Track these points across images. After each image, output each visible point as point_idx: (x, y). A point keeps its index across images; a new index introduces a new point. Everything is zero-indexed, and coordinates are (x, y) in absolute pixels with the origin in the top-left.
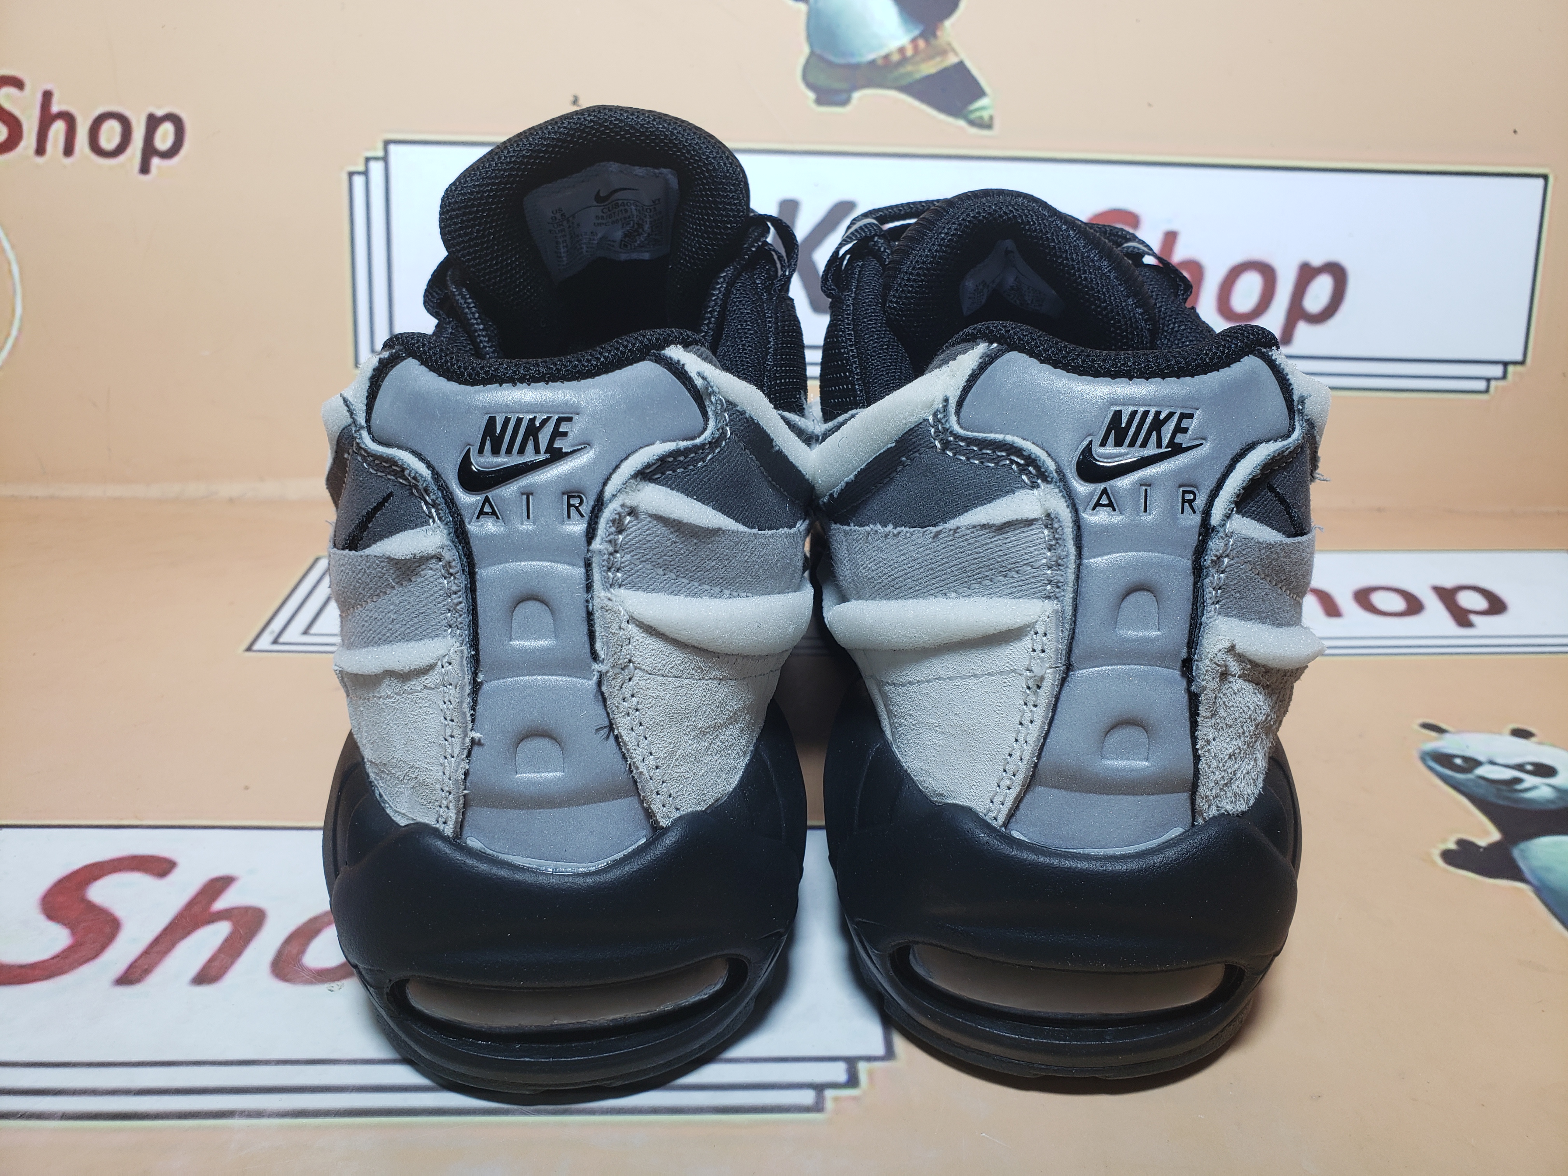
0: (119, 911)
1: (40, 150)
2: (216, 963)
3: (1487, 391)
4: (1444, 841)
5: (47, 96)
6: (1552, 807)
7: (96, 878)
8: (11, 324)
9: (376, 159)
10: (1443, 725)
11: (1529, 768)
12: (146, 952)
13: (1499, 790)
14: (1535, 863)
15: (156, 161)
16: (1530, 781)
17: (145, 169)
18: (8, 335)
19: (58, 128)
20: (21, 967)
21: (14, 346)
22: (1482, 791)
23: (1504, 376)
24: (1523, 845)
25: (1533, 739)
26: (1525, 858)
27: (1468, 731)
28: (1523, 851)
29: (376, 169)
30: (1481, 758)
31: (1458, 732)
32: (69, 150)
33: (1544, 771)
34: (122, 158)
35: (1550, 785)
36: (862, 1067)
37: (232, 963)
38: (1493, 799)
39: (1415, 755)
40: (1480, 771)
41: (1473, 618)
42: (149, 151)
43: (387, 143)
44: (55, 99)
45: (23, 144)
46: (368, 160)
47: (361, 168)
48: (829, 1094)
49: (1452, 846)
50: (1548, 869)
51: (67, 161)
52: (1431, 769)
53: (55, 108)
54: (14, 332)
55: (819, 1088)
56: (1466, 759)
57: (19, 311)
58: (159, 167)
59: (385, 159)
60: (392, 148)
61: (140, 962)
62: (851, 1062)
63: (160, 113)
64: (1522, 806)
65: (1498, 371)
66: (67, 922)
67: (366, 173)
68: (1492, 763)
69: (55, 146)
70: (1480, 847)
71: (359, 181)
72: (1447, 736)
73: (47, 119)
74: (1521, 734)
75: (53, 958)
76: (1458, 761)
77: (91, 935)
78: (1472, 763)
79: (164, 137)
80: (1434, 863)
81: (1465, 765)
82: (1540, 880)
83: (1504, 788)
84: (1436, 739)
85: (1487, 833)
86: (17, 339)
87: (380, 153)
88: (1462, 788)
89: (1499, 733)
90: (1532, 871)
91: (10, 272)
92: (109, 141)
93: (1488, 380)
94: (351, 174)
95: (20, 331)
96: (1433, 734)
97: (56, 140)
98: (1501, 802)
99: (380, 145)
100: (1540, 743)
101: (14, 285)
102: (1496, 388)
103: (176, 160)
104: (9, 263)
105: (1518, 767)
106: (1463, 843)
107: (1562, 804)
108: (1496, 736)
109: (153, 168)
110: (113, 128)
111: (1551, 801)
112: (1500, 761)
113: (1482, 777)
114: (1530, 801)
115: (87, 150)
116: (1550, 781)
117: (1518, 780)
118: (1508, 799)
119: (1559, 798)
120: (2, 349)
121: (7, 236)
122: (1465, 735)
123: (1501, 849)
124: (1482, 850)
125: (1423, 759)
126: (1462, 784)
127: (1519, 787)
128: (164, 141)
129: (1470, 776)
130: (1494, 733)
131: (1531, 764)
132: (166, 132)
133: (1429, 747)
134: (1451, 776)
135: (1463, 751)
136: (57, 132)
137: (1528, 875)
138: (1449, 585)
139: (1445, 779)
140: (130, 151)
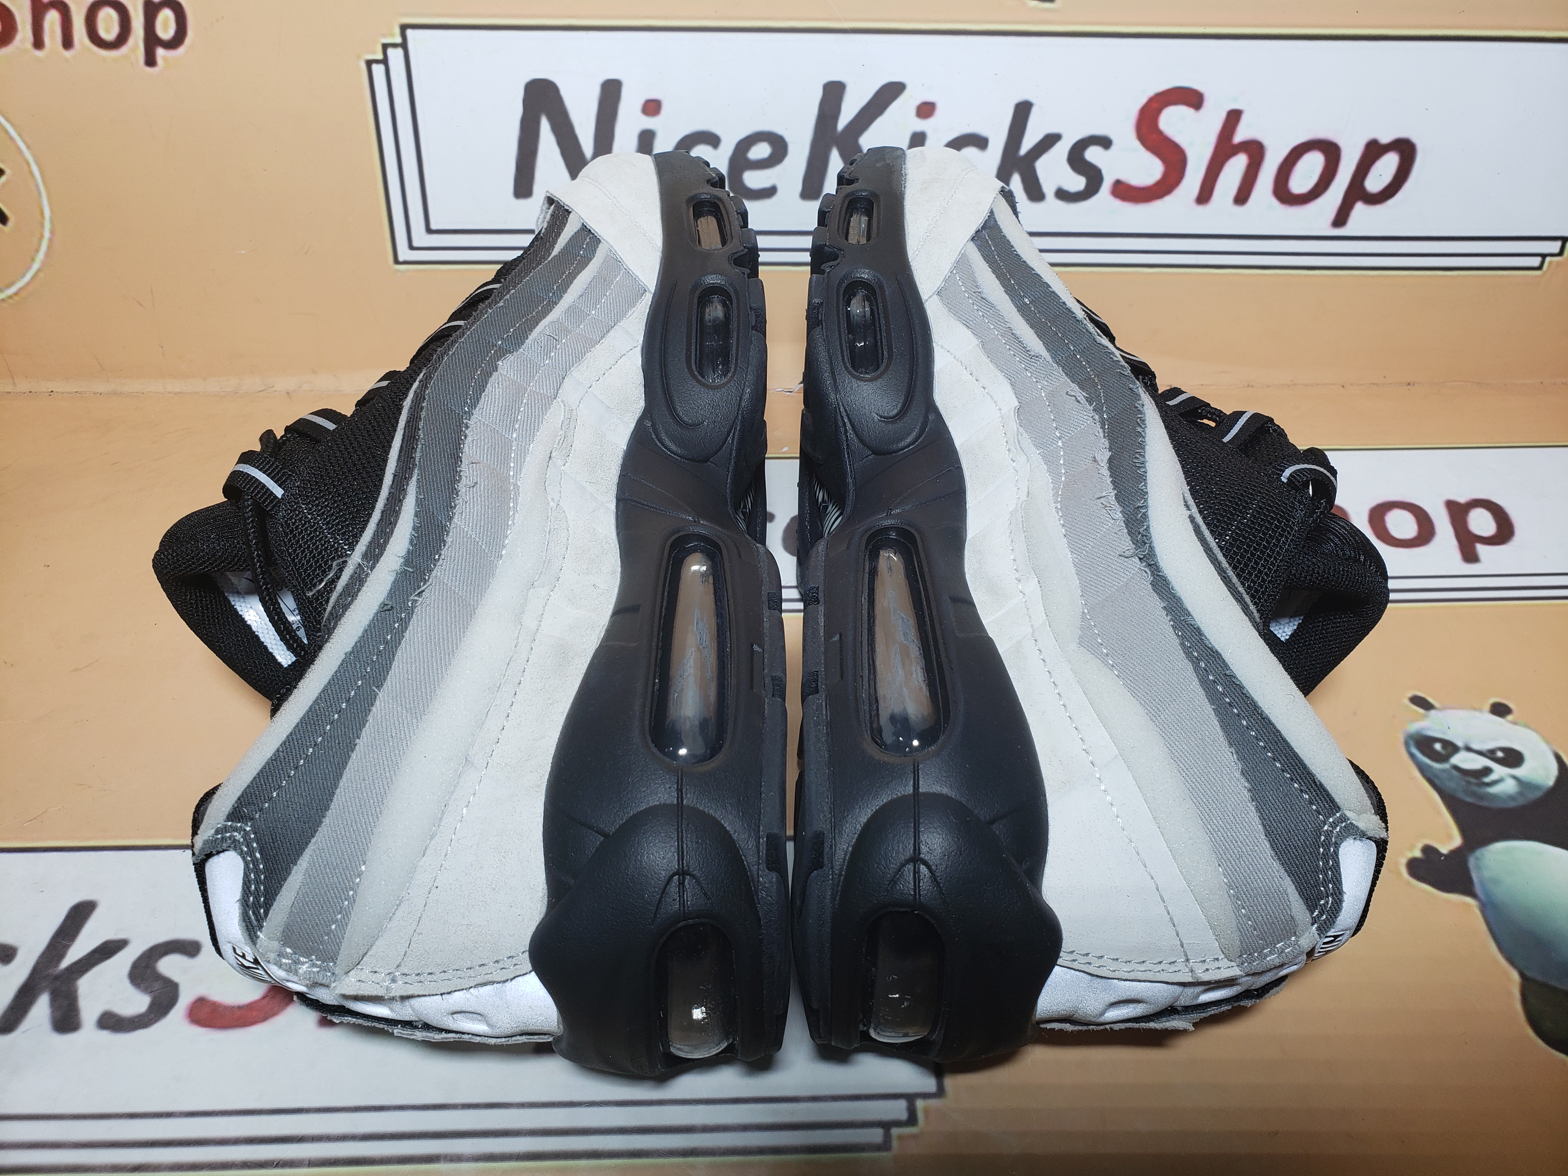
1: (38, 43)
3: (1540, 268)
4: (1412, 847)
6: (1512, 804)
8: (42, 225)
9: (394, 45)
10: (1431, 700)
11: (1500, 754)
13: (1469, 783)
14: (1486, 874)
15: (160, 52)
16: (1499, 771)
17: (150, 61)
18: (42, 236)
19: (52, 19)
21: (49, 247)
22: (1455, 785)
23: (1561, 253)
24: (1478, 853)
25: (1510, 717)
26: (1479, 868)
27: (1453, 708)
28: (1477, 859)
29: (396, 56)
30: (1460, 743)
31: (1444, 708)
32: (68, 42)
33: (1512, 758)
34: (124, 50)
35: (1514, 777)
36: (920, 1104)
38: (1461, 795)
39: (1401, 738)
40: (1458, 759)
41: (1481, 548)
42: (152, 41)
43: (404, 28)
45: (18, 36)
46: (385, 47)
47: (380, 56)
48: (895, 1131)
49: (1418, 854)
50: (1496, 881)
51: (68, 54)
52: (1412, 756)
54: (47, 234)
55: (886, 1126)
56: (1446, 743)
57: (47, 213)
58: (165, 59)
59: (404, 45)
60: (410, 33)
62: (910, 1098)
64: (1485, 804)
65: (1555, 247)
67: (385, 61)
68: (1468, 749)
69: (52, 37)
70: (1441, 854)
71: (378, 70)
72: (1433, 712)
73: (39, 7)
74: (1500, 710)
76: (1438, 746)
78: (1451, 748)
79: (165, 25)
80: (1399, 874)
81: (1443, 752)
82: (1487, 894)
83: (1473, 780)
84: (1424, 717)
85: (1450, 837)
86: (51, 240)
87: (398, 40)
88: (1436, 781)
89: (1480, 710)
90: (1482, 884)
91: (31, 173)
92: (108, 31)
93: (1544, 256)
94: (369, 63)
95: (52, 232)
96: (1421, 711)
97: (52, 32)
98: (1469, 799)
99: (397, 31)
100: (1515, 723)
101: (37, 186)
102: (1550, 263)
103: (181, 50)
104: (28, 163)
105: (1490, 754)
106: (1428, 850)
107: (1521, 802)
108: (1477, 714)
109: (159, 60)
110: (110, 16)
111: (1512, 798)
112: (1475, 746)
113: (1456, 768)
114: (1495, 797)
115: (87, 42)
116: (1516, 772)
117: (1487, 771)
118: (1474, 794)
119: (1520, 793)
120: (37, 251)
121: (20, 135)
122: (1450, 713)
123: (1459, 856)
124: (1442, 858)
125: (1407, 744)
126: (1437, 776)
127: (1487, 780)
128: (166, 29)
129: (1446, 766)
130: (1475, 709)
131: (1503, 749)
132: (166, 20)
133: (1414, 727)
134: (1430, 767)
135: (1444, 733)
136: (52, 24)
137: (1478, 889)
138: (1462, 498)
139: (1423, 770)
140: (131, 41)
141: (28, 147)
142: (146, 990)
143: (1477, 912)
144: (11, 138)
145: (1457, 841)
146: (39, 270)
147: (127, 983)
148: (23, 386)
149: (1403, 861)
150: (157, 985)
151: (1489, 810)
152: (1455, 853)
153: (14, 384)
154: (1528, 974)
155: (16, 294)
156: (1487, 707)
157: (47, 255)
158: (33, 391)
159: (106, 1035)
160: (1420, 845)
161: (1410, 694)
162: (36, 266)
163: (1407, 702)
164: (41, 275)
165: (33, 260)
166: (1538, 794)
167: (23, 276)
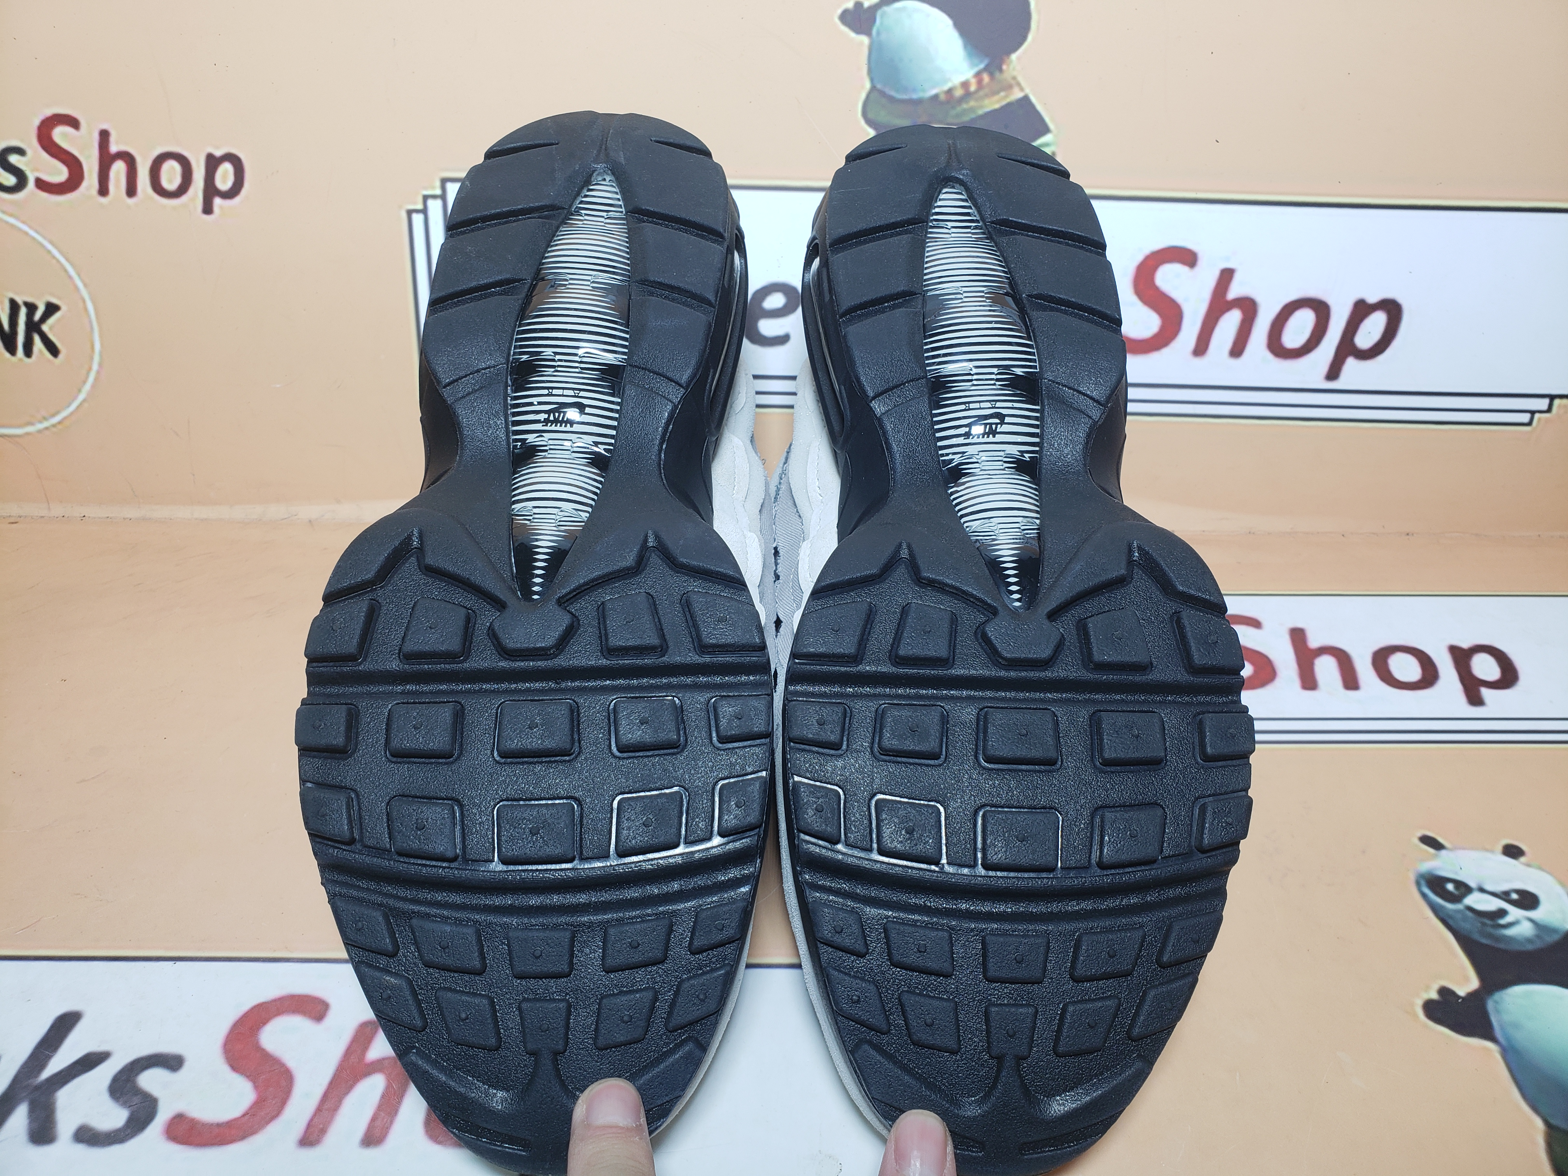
0: (291, 1062)
1: (103, 190)
2: (378, 1123)
3: (1530, 424)
4: (1427, 988)
5: (104, 136)
6: (1530, 947)
7: (265, 1022)
8: (92, 358)
9: (436, 198)
10: (1441, 840)
11: (1514, 896)
12: (319, 1110)
13: (1484, 924)
14: (1506, 1018)
15: (218, 201)
16: (1514, 913)
17: (208, 209)
18: (90, 369)
19: (119, 169)
20: (219, 1125)
21: (96, 379)
22: (1469, 926)
23: (1549, 410)
24: (1497, 996)
25: (1523, 859)
26: (1498, 1011)
27: (1464, 849)
28: (1496, 1002)
29: (436, 208)
30: (1473, 884)
31: (1454, 849)
32: (131, 191)
33: (1528, 900)
34: (184, 198)
35: (1531, 920)
37: (391, 1123)
38: (1476, 937)
39: (1412, 877)
40: (1471, 900)
41: (1485, 692)
42: (211, 191)
43: (445, 183)
44: (113, 139)
45: (85, 184)
46: (427, 199)
49: (1434, 995)
50: (1516, 1026)
51: (131, 201)
52: (1424, 896)
53: (114, 148)
54: (95, 367)
56: (1459, 884)
57: (97, 345)
58: (221, 207)
59: (444, 198)
60: (450, 186)
61: (316, 1120)
63: (218, 153)
64: (1502, 946)
65: (1543, 404)
66: (248, 1074)
67: (424, 211)
68: (1482, 890)
69: (117, 186)
70: (1459, 997)
71: (418, 219)
72: (1443, 852)
73: (106, 160)
74: (1513, 852)
75: (244, 1115)
76: (1450, 887)
77: (271, 1089)
78: (1464, 889)
79: (225, 177)
80: (1415, 1015)
81: (1456, 892)
82: (1508, 1039)
83: (1488, 922)
84: (1435, 857)
85: (1467, 979)
86: (98, 372)
87: (438, 192)
88: (1451, 922)
89: (1492, 851)
90: (1502, 1028)
91: (86, 309)
92: (170, 181)
93: (1533, 413)
94: (410, 213)
95: (100, 365)
96: (1431, 851)
97: (118, 180)
98: (1484, 941)
99: (438, 184)
100: (1528, 865)
101: (90, 322)
102: (1539, 419)
103: (237, 200)
104: (84, 301)
105: (1505, 896)
106: (1444, 992)
107: (1538, 945)
108: (1489, 855)
109: (216, 209)
110: (173, 168)
111: (1529, 940)
112: (1488, 887)
113: (1470, 909)
114: (1510, 939)
115: (150, 191)
116: (1532, 914)
117: (1502, 913)
118: (1491, 936)
119: (1538, 936)
120: (84, 382)
121: (79, 275)
122: (1460, 853)
123: (1477, 999)
124: (1460, 1001)
125: (1418, 884)
126: (1450, 917)
127: (1502, 921)
128: (224, 181)
129: (1459, 906)
130: (1487, 850)
131: (1517, 891)
132: (226, 172)
133: (1426, 866)
134: (1442, 907)
135: (1456, 873)
136: (118, 173)
137: (1498, 1033)
138: (1465, 645)
139: (1436, 910)
140: (191, 191)
141: (85, 285)
142: (125, 1104)
143: (1498, 1057)
144: (70, 277)
145: (1474, 983)
146: (84, 401)
147: (106, 1096)
148: (57, 510)
149: (1419, 1003)
150: (136, 1100)
151: (1505, 952)
152: (1472, 995)
153: (49, 509)
154: (1553, 1121)
155: (60, 423)
156: (1500, 848)
157: (93, 386)
158: (66, 516)
159: (81, 1149)
160: (1436, 987)
161: (1420, 833)
162: (82, 397)
163: (1416, 841)
164: (86, 405)
165: (80, 391)
166: (1556, 937)
167: (69, 406)
